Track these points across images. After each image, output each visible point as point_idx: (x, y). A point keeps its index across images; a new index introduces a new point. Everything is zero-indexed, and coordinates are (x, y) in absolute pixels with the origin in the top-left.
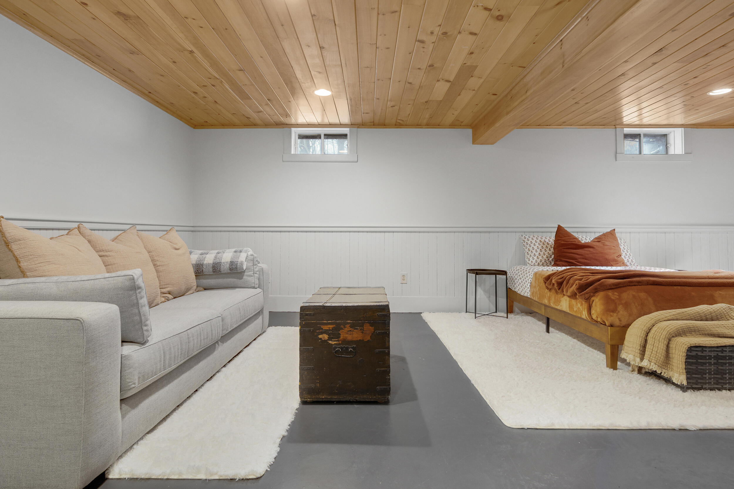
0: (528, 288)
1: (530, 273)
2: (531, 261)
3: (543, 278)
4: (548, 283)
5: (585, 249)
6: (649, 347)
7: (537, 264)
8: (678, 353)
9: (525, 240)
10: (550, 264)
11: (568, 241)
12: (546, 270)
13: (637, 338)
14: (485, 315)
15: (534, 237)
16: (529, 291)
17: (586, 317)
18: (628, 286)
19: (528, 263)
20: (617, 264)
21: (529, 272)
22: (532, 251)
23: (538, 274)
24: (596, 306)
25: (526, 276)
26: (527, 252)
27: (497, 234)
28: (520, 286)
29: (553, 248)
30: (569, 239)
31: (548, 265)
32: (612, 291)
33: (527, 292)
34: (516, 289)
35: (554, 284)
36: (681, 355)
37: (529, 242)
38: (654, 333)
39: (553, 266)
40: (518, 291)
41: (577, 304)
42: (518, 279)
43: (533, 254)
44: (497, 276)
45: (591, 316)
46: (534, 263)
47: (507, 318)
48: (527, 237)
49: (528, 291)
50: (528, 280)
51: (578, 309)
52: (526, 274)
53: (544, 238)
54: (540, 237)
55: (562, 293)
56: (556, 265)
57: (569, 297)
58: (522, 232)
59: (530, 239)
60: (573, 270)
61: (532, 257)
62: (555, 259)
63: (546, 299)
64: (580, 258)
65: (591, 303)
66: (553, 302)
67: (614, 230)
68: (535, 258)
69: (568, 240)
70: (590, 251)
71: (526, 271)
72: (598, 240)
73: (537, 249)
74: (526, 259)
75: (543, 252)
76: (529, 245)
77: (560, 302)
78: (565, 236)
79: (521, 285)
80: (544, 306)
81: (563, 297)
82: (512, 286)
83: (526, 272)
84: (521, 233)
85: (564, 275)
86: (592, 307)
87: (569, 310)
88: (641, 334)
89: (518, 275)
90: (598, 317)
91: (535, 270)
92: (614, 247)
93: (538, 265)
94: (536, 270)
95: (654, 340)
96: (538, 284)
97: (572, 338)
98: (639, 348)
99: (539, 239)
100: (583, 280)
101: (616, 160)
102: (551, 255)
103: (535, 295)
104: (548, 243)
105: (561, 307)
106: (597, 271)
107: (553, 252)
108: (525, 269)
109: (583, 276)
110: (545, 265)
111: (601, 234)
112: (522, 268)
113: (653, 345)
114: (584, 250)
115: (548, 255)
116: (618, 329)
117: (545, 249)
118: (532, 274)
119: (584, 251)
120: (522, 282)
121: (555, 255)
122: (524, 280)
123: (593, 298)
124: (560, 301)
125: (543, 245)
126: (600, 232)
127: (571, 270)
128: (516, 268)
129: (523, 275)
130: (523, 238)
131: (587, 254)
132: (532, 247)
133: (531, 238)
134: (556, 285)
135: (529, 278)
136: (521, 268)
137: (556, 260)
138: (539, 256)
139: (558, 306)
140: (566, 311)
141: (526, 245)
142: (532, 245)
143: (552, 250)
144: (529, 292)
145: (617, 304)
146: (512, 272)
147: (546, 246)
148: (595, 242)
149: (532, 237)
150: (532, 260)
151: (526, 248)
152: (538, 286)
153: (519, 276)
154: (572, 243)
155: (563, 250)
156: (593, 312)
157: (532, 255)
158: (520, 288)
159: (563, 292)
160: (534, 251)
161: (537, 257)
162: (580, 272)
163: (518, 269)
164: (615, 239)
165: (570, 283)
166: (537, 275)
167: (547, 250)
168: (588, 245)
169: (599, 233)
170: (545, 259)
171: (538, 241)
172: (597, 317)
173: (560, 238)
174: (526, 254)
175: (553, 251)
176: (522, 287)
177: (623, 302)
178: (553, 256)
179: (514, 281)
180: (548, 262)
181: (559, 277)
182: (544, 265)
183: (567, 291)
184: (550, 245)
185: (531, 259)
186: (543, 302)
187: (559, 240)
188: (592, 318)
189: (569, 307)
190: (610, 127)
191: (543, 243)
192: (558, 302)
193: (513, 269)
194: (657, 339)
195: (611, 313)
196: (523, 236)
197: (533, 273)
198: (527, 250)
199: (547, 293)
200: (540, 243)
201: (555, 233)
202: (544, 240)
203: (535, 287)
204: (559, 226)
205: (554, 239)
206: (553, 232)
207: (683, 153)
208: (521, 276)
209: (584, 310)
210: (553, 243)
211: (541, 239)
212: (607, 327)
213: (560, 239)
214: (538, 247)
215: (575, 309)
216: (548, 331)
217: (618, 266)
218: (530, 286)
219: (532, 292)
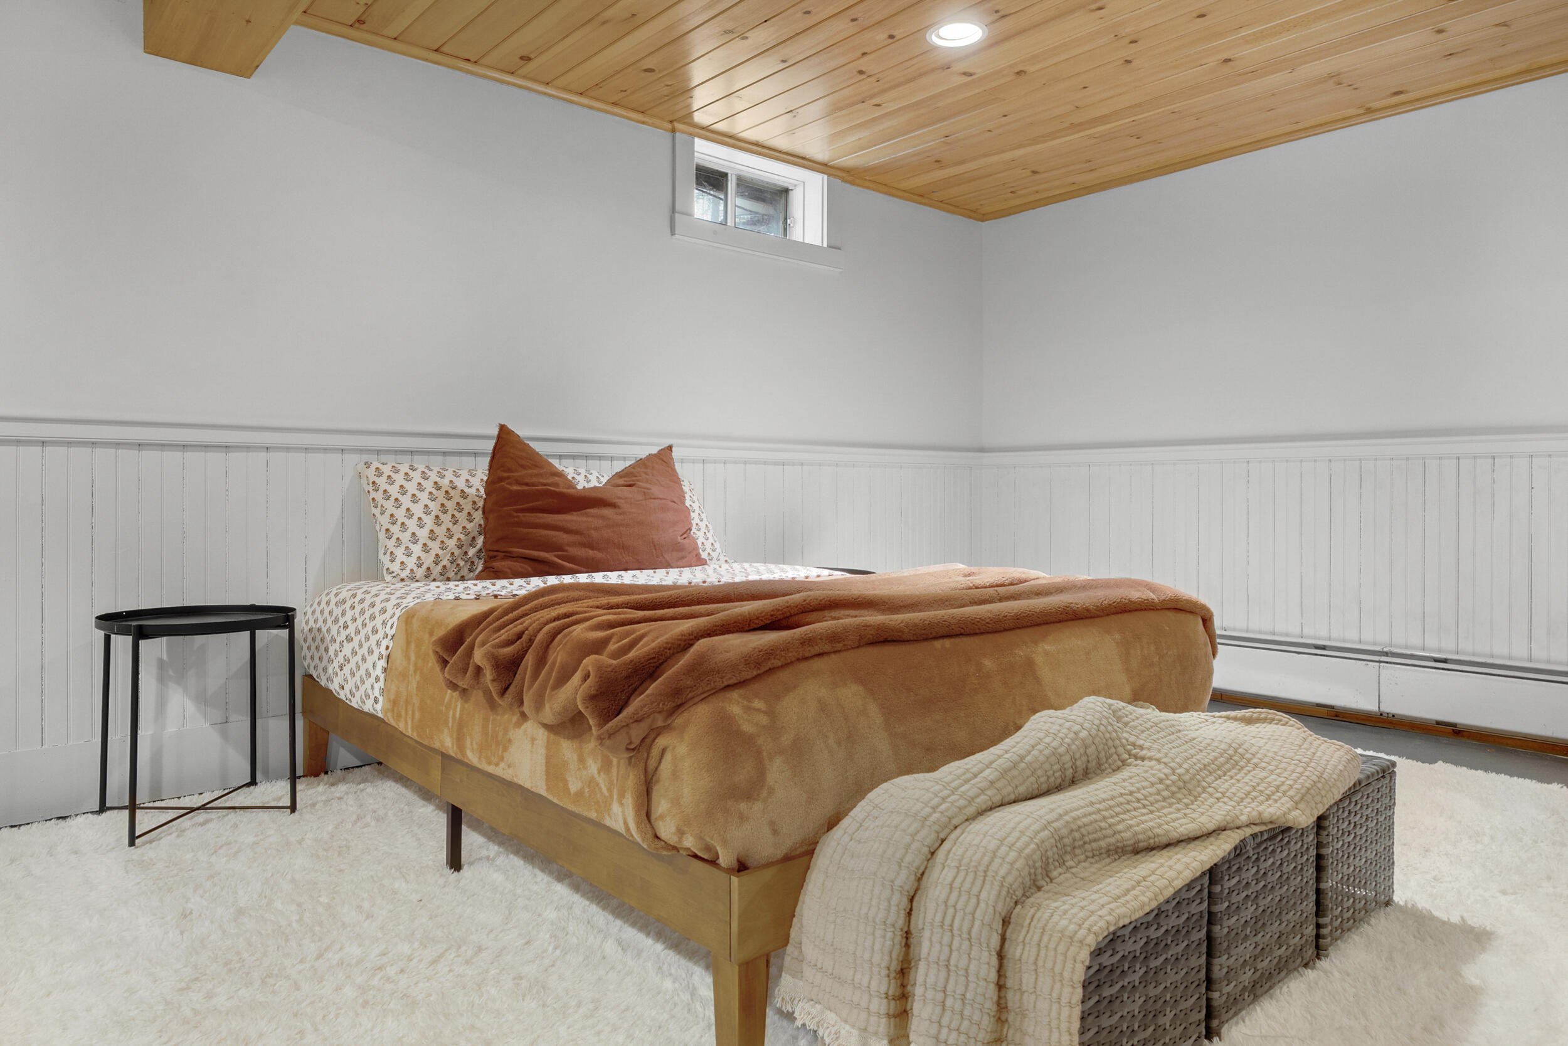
0: (377, 679)
1: (387, 615)
2: (398, 561)
3: (435, 643)
4: (455, 663)
5: (592, 511)
6: (931, 980)
7: (420, 573)
8: (1052, 989)
9: (378, 481)
10: (470, 570)
11: (533, 485)
12: (452, 597)
13: (873, 934)
14: (192, 810)
15: (414, 470)
16: (382, 691)
17: (626, 823)
18: (798, 660)
19: (388, 569)
20: (683, 558)
21: (383, 611)
22: (403, 524)
23: (416, 617)
24: (675, 775)
25: (369, 627)
26: (386, 525)
27: (263, 455)
28: (346, 669)
29: (480, 512)
30: (536, 475)
31: (462, 573)
32: (741, 691)
33: (372, 697)
34: (332, 681)
35: (479, 670)
36: (1064, 1000)
37: (394, 490)
38: (946, 902)
39: (479, 577)
40: (338, 693)
41: (582, 760)
42: (341, 643)
43: (408, 534)
44: (259, 633)
45: (652, 827)
46: (412, 570)
47: (293, 808)
48: (387, 470)
49: (377, 693)
50: (378, 644)
51: (589, 786)
52: (373, 617)
53: (449, 475)
54: (436, 469)
55: (517, 710)
56: (491, 573)
57: (546, 726)
58: (368, 451)
59: (399, 479)
60: (560, 595)
61: (402, 549)
62: (487, 551)
63: (446, 731)
64: (574, 544)
65: (652, 763)
66: (475, 746)
67: (670, 448)
68: (417, 549)
69: (535, 480)
70: (603, 517)
71: (373, 605)
72: (626, 479)
73: (423, 516)
74: (381, 556)
75: (444, 528)
76: (392, 499)
77: (505, 749)
78: (523, 467)
79: (352, 664)
80: (440, 758)
81: (518, 725)
82: (320, 670)
83: (372, 611)
84: (364, 456)
85: (527, 621)
86: (658, 781)
87: (547, 785)
88: (888, 910)
89: (341, 623)
90: (685, 829)
91: (409, 598)
92: (674, 502)
93: (426, 577)
94: (410, 602)
95: (946, 939)
96: (416, 664)
97: (550, 879)
98: (883, 989)
99: (434, 476)
100: (612, 647)
101: (673, 233)
102: (474, 538)
103: (403, 714)
104: (462, 491)
105: (510, 771)
106: (654, 595)
107: (480, 525)
108: (368, 596)
109: (611, 625)
110: (451, 575)
111: (628, 464)
112: (359, 592)
113: (947, 966)
114: (587, 515)
115: (462, 537)
116: (768, 874)
117: (453, 516)
118: (395, 619)
119: (585, 519)
120: (354, 653)
121: (488, 536)
122: (361, 646)
123: (661, 741)
124: (507, 744)
125: (445, 502)
126: (625, 459)
127: (553, 597)
128: (337, 595)
129: (359, 622)
130: (371, 472)
131: (596, 529)
132: (404, 508)
133: (402, 474)
134: (488, 674)
135: (381, 634)
136: (354, 596)
137: (491, 553)
138: (430, 544)
139: (497, 765)
140: (534, 790)
141: (381, 502)
142: (406, 501)
143: (478, 516)
144: (381, 699)
145: (765, 754)
146: (322, 612)
147: (458, 503)
148: (618, 486)
149: (404, 468)
150: (404, 559)
151: (382, 514)
152: (415, 672)
153: (346, 627)
154: (550, 490)
155: (515, 514)
156: (661, 806)
157: (406, 537)
158: (346, 680)
159: (522, 703)
160: (412, 524)
161: (425, 545)
162: (591, 602)
163: (341, 597)
164: (675, 479)
165: (554, 663)
166: (416, 623)
167: (462, 517)
168: (600, 495)
169: (623, 462)
170: (453, 554)
171: (428, 485)
172: (680, 833)
173: (504, 471)
174: (382, 535)
175: (482, 522)
176: (353, 674)
177: (786, 739)
178: (480, 541)
179: (326, 650)
180: (462, 563)
181: (504, 635)
182: (446, 576)
183: (539, 705)
184: (470, 499)
185: (400, 553)
186: (437, 745)
187: (501, 479)
188: (657, 837)
189: (547, 772)
190: (658, 122)
191: (447, 492)
192: (497, 744)
193: (324, 599)
194: (960, 929)
195: (743, 806)
196: (373, 467)
197: (398, 613)
198: (384, 520)
199: (454, 706)
200: (434, 491)
201: (488, 459)
202: (451, 482)
203: (404, 676)
204: (502, 428)
205: (485, 478)
206: (483, 454)
207: (825, 245)
208: (351, 630)
209: (622, 796)
210: (482, 491)
211: (438, 480)
212: (723, 876)
213: (505, 475)
214: (426, 506)
215: (574, 786)
216: (455, 862)
217: (683, 567)
218: (385, 670)
219: (392, 697)
